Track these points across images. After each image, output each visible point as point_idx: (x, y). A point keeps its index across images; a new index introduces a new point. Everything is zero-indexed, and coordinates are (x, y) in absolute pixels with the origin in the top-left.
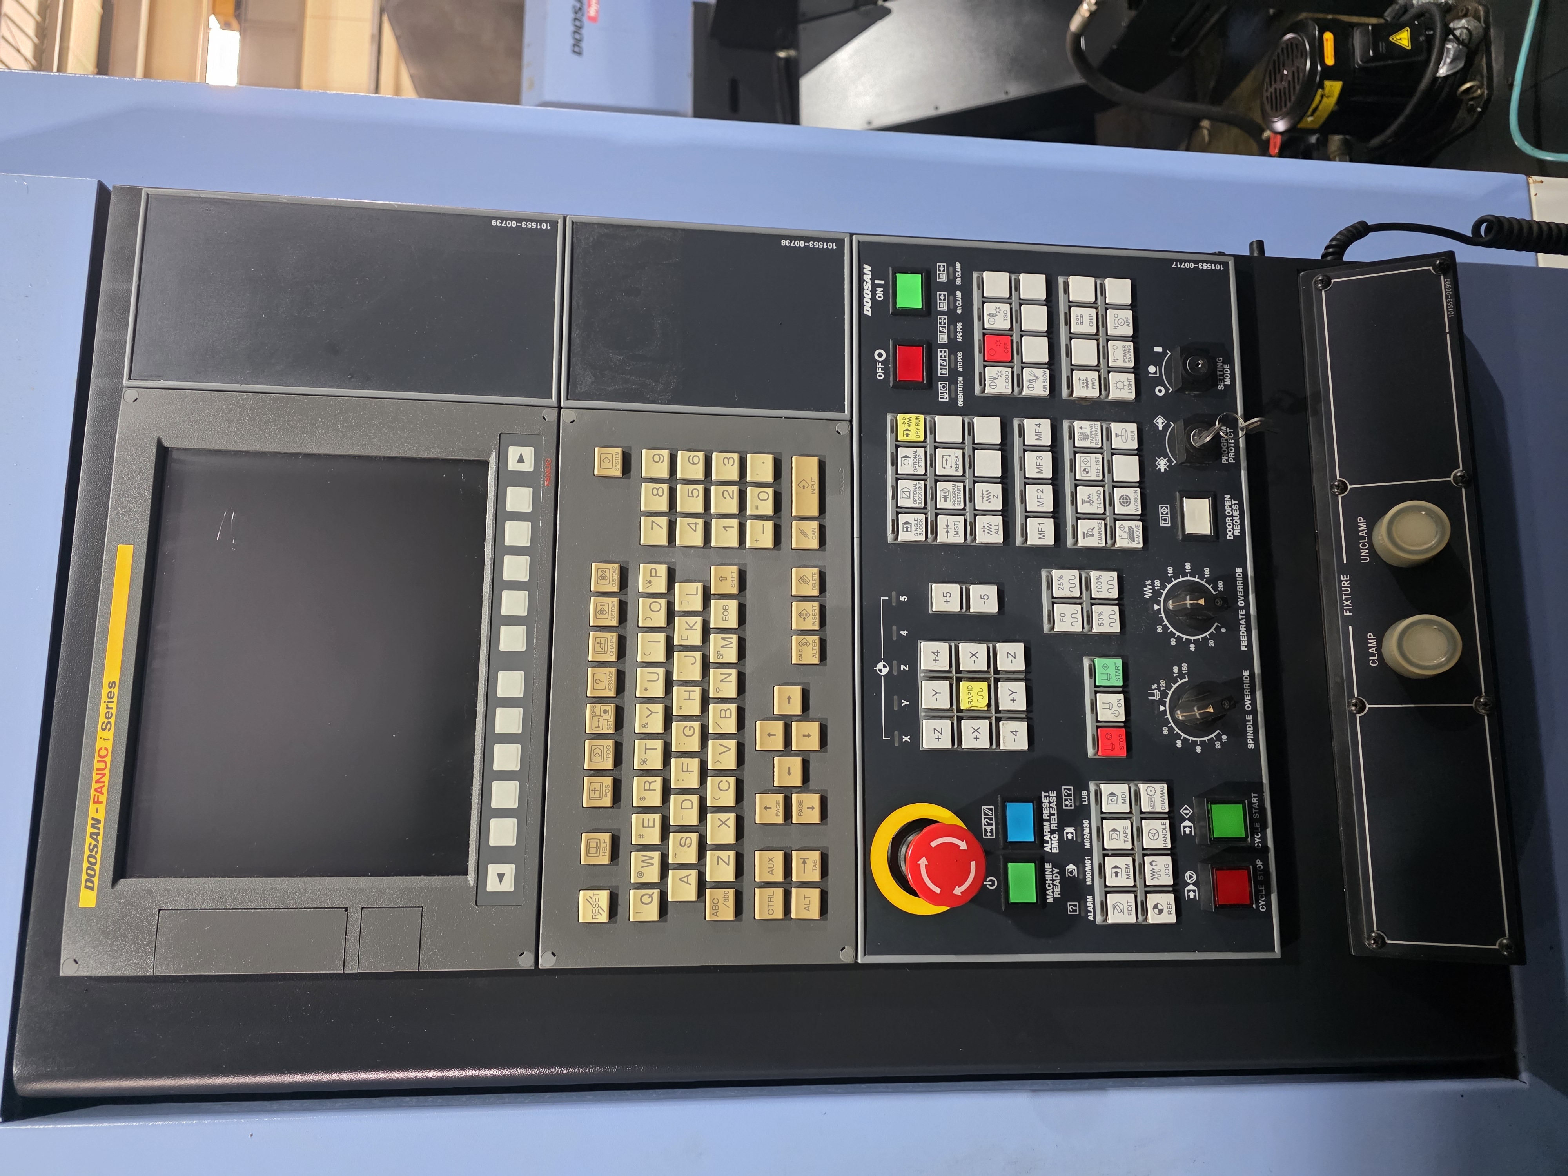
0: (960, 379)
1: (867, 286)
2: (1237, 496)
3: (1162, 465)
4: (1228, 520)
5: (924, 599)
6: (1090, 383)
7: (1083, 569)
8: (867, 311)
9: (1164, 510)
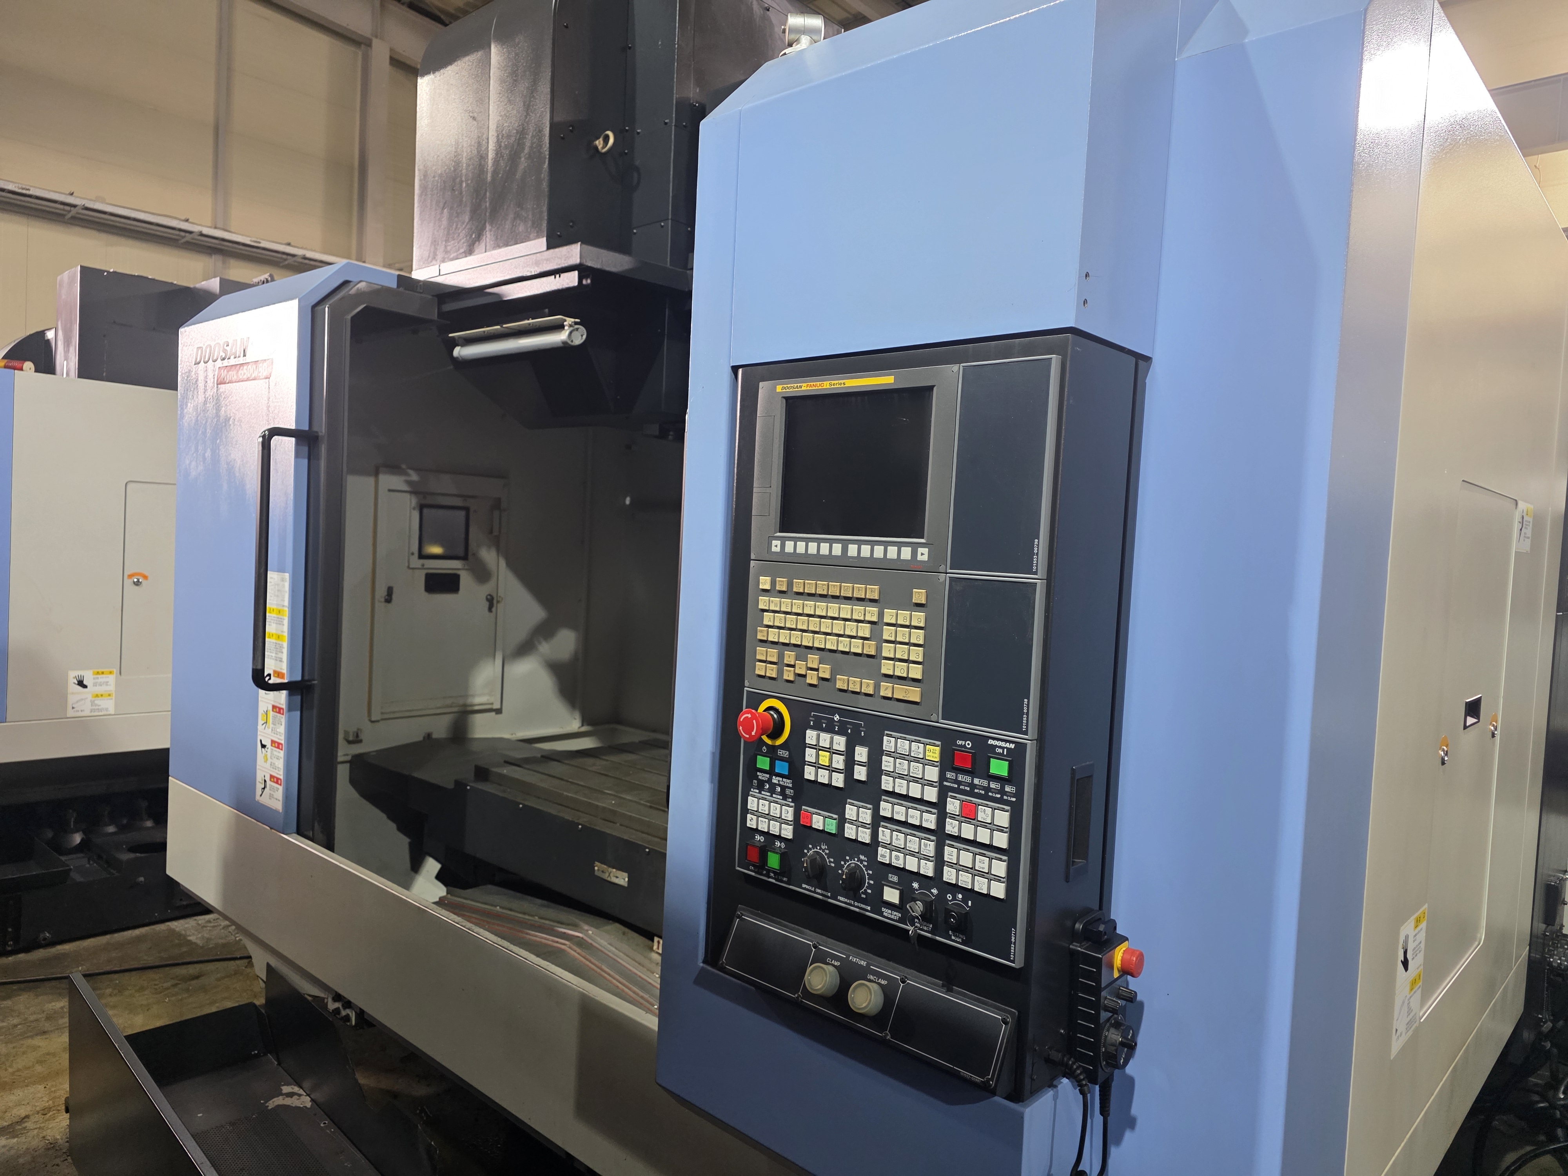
0: (956, 786)
1: (1003, 744)
2: (900, 920)
3: (915, 885)
4: (890, 911)
5: (862, 744)
6: (951, 857)
7: (872, 827)
8: (991, 742)
9: (895, 879)
